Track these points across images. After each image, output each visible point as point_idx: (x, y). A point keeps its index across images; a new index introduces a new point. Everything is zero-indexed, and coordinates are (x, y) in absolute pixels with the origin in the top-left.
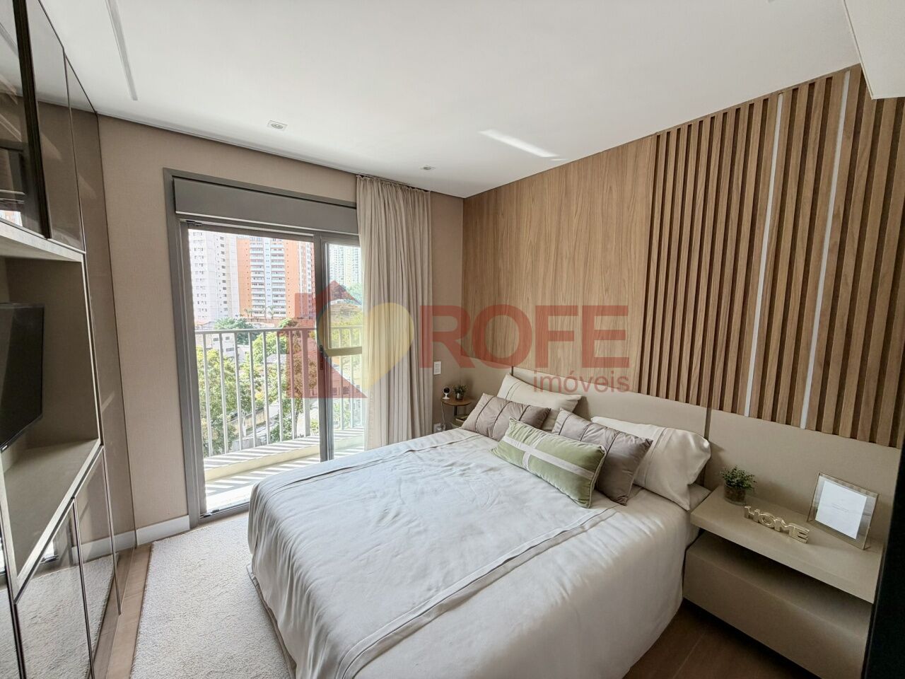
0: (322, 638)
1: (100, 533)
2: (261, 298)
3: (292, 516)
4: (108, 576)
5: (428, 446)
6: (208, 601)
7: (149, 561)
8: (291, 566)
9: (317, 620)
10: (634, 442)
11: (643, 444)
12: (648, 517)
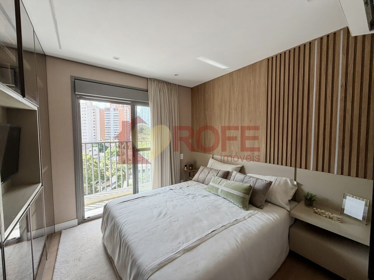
0: (134, 264)
1: (40, 227)
2: (109, 133)
3: (120, 216)
4: (42, 245)
5: (178, 188)
6: (85, 254)
7: (60, 238)
8: (120, 236)
9: (131, 257)
10: (265, 182)
11: (269, 183)
12: (272, 214)
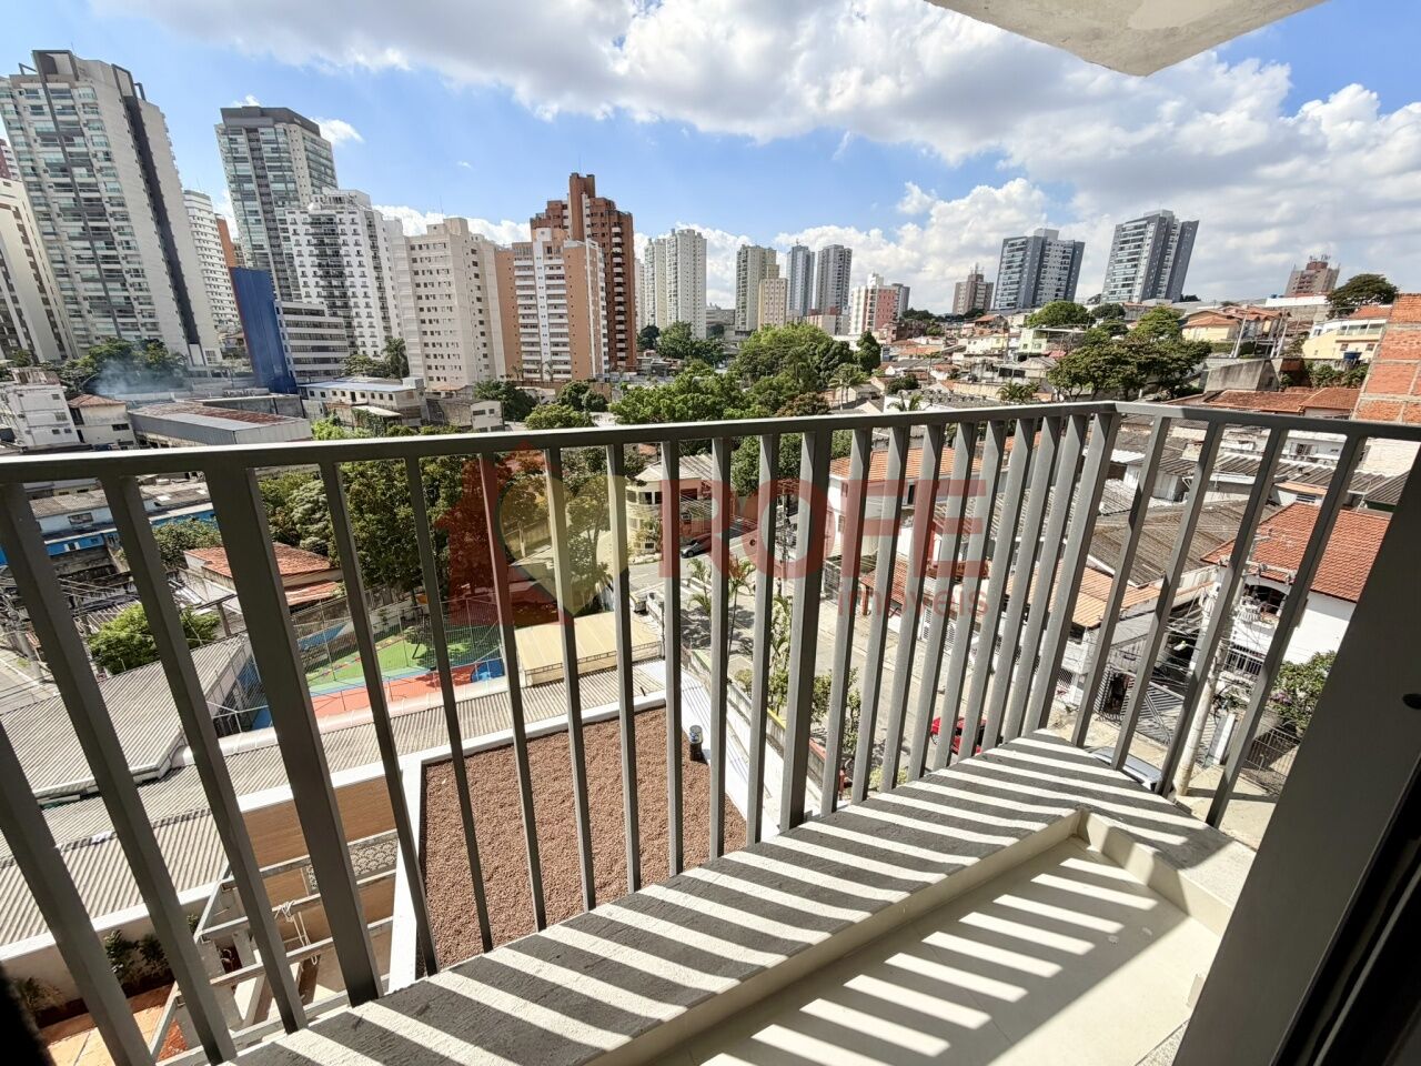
2: (535, 349)
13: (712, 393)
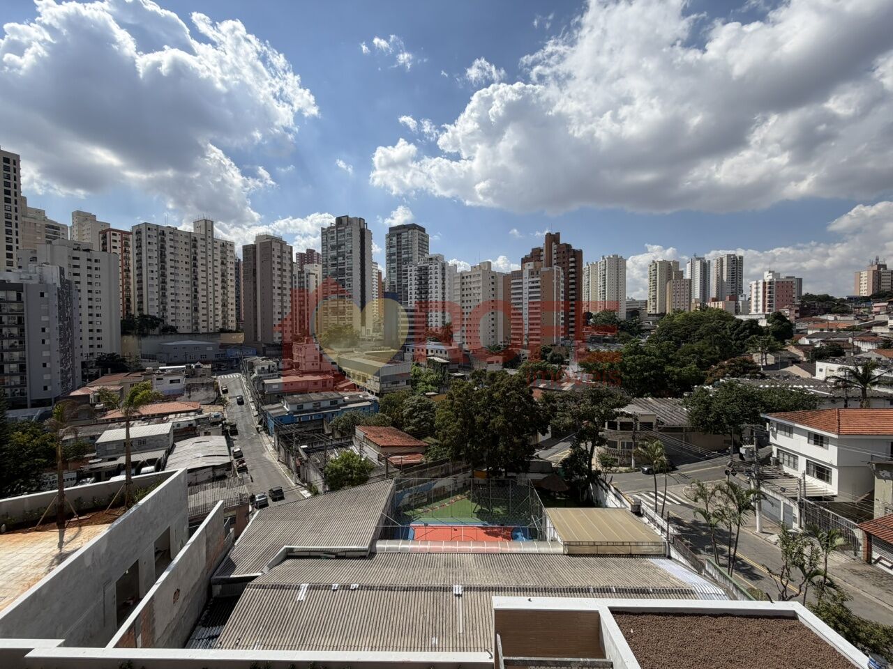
13: (654, 355)
